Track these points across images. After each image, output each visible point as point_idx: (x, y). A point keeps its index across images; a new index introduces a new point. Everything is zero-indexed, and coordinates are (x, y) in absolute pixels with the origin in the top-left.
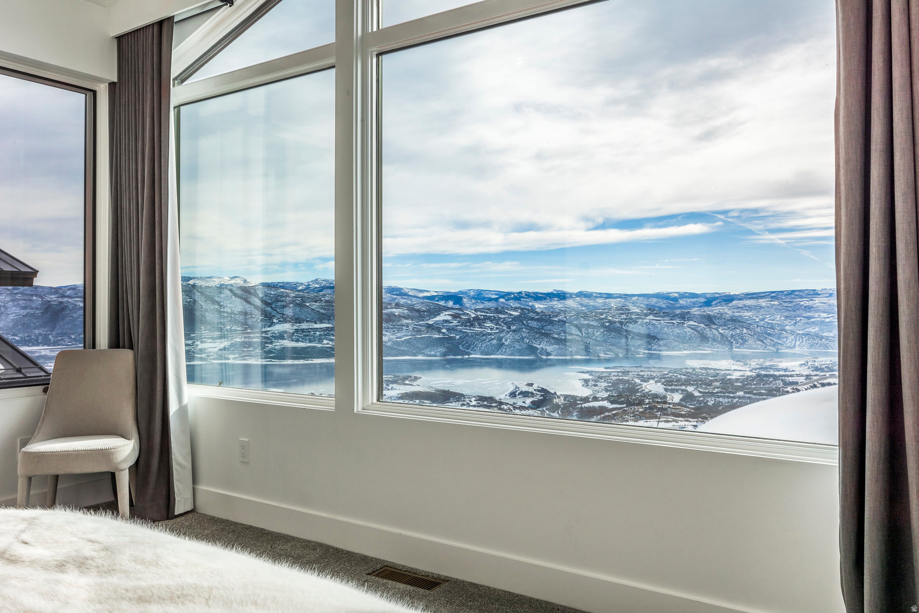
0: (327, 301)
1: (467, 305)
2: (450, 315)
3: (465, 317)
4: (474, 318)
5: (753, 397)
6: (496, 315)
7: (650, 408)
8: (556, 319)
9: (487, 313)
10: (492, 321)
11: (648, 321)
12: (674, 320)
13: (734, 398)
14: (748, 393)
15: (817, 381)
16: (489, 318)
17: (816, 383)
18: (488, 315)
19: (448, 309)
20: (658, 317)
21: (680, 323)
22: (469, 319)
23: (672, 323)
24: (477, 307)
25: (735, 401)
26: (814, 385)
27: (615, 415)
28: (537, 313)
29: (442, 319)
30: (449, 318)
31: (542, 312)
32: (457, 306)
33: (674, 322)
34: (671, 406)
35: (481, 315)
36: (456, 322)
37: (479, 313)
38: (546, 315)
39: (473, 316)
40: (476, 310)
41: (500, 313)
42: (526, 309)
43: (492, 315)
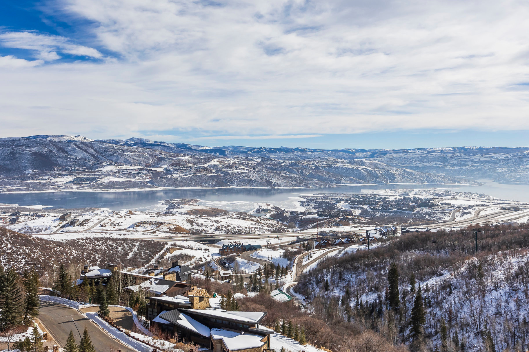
0: (140, 152)
1: (228, 155)
2: (218, 161)
3: (227, 163)
5: (403, 211)
6: (246, 162)
7: (344, 219)
8: (283, 164)
9: (241, 160)
10: (244, 165)
11: (338, 166)
13: (392, 212)
14: (400, 209)
15: (438, 201)
16: (242, 163)
17: (438, 203)
19: (216, 157)
20: (344, 163)
21: (357, 167)
22: (230, 164)
25: (392, 214)
26: (437, 204)
27: (323, 223)
28: (272, 161)
29: (212, 164)
30: (217, 163)
31: (274, 160)
32: (222, 156)
33: (354, 166)
34: (356, 217)
35: (237, 162)
36: (221, 166)
37: (236, 160)
38: (277, 162)
39: (232, 162)
40: (234, 158)
41: (249, 160)
42: (265, 158)
43: (244, 161)
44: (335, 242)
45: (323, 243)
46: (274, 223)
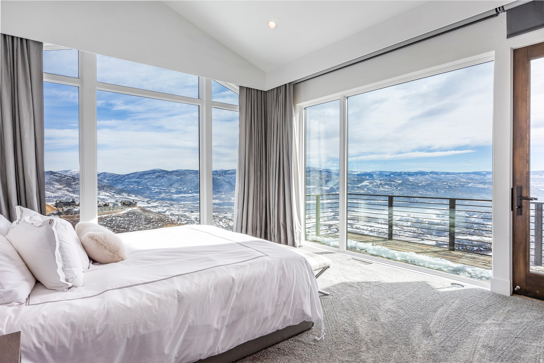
1: (375, 178)
2: (368, 182)
3: (375, 184)
4: (379, 184)
6: (390, 183)
8: (420, 185)
9: (386, 181)
10: (388, 185)
11: (470, 186)
12: (486, 185)
16: (387, 184)
18: (386, 182)
19: (367, 180)
20: (476, 184)
21: (489, 187)
22: (377, 184)
23: (484, 187)
24: (380, 179)
28: (411, 182)
29: (364, 184)
30: (368, 184)
31: (413, 181)
32: (371, 179)
33: (486, 186)
36: (371, 186)
37: (382, 182)
38: (415, 183)
39: (379, 183)
40: (380, 180)
41: (392, 182)
42: (405, 180)
43: (388, 182)
44: (473, 249)
45: (462, 249)
46: (415, 230)
